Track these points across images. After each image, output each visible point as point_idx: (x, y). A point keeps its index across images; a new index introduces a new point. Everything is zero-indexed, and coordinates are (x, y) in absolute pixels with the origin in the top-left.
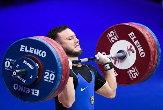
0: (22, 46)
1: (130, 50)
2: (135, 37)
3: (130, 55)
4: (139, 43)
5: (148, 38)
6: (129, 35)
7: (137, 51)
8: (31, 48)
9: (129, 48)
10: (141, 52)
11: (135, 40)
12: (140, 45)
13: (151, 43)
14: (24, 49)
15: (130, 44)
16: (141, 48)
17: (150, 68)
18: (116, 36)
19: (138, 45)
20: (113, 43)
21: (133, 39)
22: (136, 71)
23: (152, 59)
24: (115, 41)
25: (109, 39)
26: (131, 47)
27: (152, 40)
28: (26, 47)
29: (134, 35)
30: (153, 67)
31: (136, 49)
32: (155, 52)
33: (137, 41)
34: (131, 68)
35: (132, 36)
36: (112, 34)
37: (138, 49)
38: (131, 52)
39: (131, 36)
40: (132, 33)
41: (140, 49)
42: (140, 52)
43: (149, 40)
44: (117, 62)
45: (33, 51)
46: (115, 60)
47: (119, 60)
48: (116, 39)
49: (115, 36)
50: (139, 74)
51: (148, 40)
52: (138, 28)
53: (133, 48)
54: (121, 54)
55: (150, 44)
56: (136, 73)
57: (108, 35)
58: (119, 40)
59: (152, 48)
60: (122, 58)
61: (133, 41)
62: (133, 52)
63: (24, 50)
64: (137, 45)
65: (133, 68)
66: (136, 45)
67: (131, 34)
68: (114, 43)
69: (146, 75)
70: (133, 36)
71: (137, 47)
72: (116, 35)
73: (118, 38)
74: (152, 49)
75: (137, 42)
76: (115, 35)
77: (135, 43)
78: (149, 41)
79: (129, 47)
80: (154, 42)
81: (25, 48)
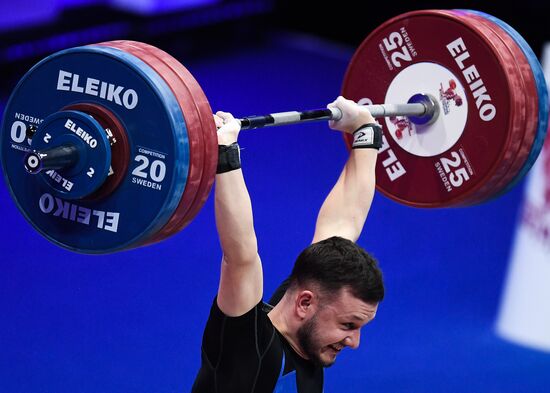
0: (62, 74)
1: (449, 94)
2: (466, 55)
3: (447, 112)
4: (477, 75)
5: (508, 62)
6: (450, 47)
7: (472, 101)
8: (90, 81)
9: (445, 89)
10: (484, 102)
11: (467, 63)
12: (480, 82)
13: (518, 77)
14: (68, 82)
15: (451, 76)
16: (484, 89)
17: (508, 155)
18: (407, 47)
19: (476, 80)
20: (397, 71)
21: (459, 61)
22: (462, 165)
23: (515, 129)
24: (405, 64)
25: (386, 58)
26: (453, 85)
27: (523, 69)
28: (76, 78)
29: (464, 48)
30: (519, 155)
31: (469, 93)
32: (527, 105)
33: (473, 69)
34: (447, 154)
35: (459, 51)
36: (396, 40)
37: (475, 95)
38: (452, 102)
39: (454, 49)
40: (460, 41)
41: (481, 95)
42: (478, 103)
43: (511, 66)
44: (405, 132)
45: (96, 88)
46: (399, 126)
47: (413, 126)
48: (407, 57)
49: (404, 49)
50: (471, 173)
51: (507, 66)
52: (478, 28)
53: (460, 91)
54: (419, 107)
55: (512, 79)
56: (463, 171)
57: (384, 45)
58: (415, 60)
59: (520, 92)
60: (423, 120)
61: (462, 66)
62: (459, 103)
63: (70, 85)
64: (473, 81)
65: (454, 154)
66: (469, 81)
67: (456, 45)
68: (399, 70)
69: (494, 177)
70: (462, 52)
71: (472, 87)
72: (409, 45)
73: (415, 54)
74: (518, 96)
75: (471, 72)
76: (404, 44)
77: (466, 73)
78: (510, 70)
79: (446, 87)
80: (527, 74)
81: (71, 79)
